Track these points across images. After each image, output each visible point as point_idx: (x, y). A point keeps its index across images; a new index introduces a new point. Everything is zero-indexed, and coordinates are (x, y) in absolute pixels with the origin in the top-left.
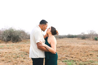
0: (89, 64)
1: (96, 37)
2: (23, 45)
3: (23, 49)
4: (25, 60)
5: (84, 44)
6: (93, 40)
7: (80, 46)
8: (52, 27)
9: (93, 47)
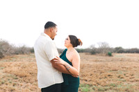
0: (111, 89)
1: (110, 52)
2: (8, 63)
3: (8, 69)
4: (16, 88)
5: (96, 61)
6: (106, 55)
7: (92, 63)
8: (70, 36)
9: (109, 64)
